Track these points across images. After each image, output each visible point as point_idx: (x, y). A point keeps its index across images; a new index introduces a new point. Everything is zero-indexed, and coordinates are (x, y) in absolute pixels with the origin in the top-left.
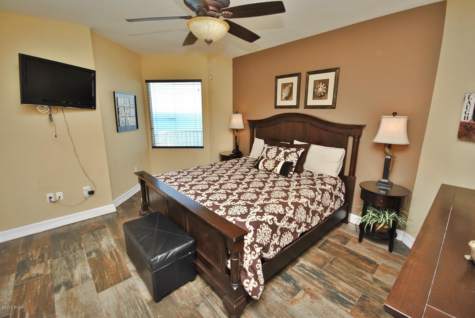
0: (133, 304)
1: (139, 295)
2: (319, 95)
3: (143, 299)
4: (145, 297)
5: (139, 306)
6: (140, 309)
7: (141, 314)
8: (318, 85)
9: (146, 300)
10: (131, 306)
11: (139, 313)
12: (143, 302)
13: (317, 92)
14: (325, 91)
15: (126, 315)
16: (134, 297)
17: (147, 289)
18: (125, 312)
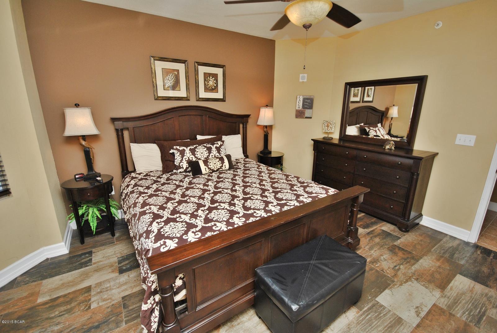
0: (367, 325)
1: (355, 322)
2: (211, 88)
3: (357, 316)
4: (355, 315)
5: (367, 318)
6: (369, 316)
7: (374, 313)
8: (208, 78)
9: (358, 313)
10: (370, 326)
11: (374, 316)
12: (362, 315)
13: (208, 85)
14: (215, 85)
15: (381, 328)
16: (358, 326)
17: (344, 315)
18: (379, 329)
